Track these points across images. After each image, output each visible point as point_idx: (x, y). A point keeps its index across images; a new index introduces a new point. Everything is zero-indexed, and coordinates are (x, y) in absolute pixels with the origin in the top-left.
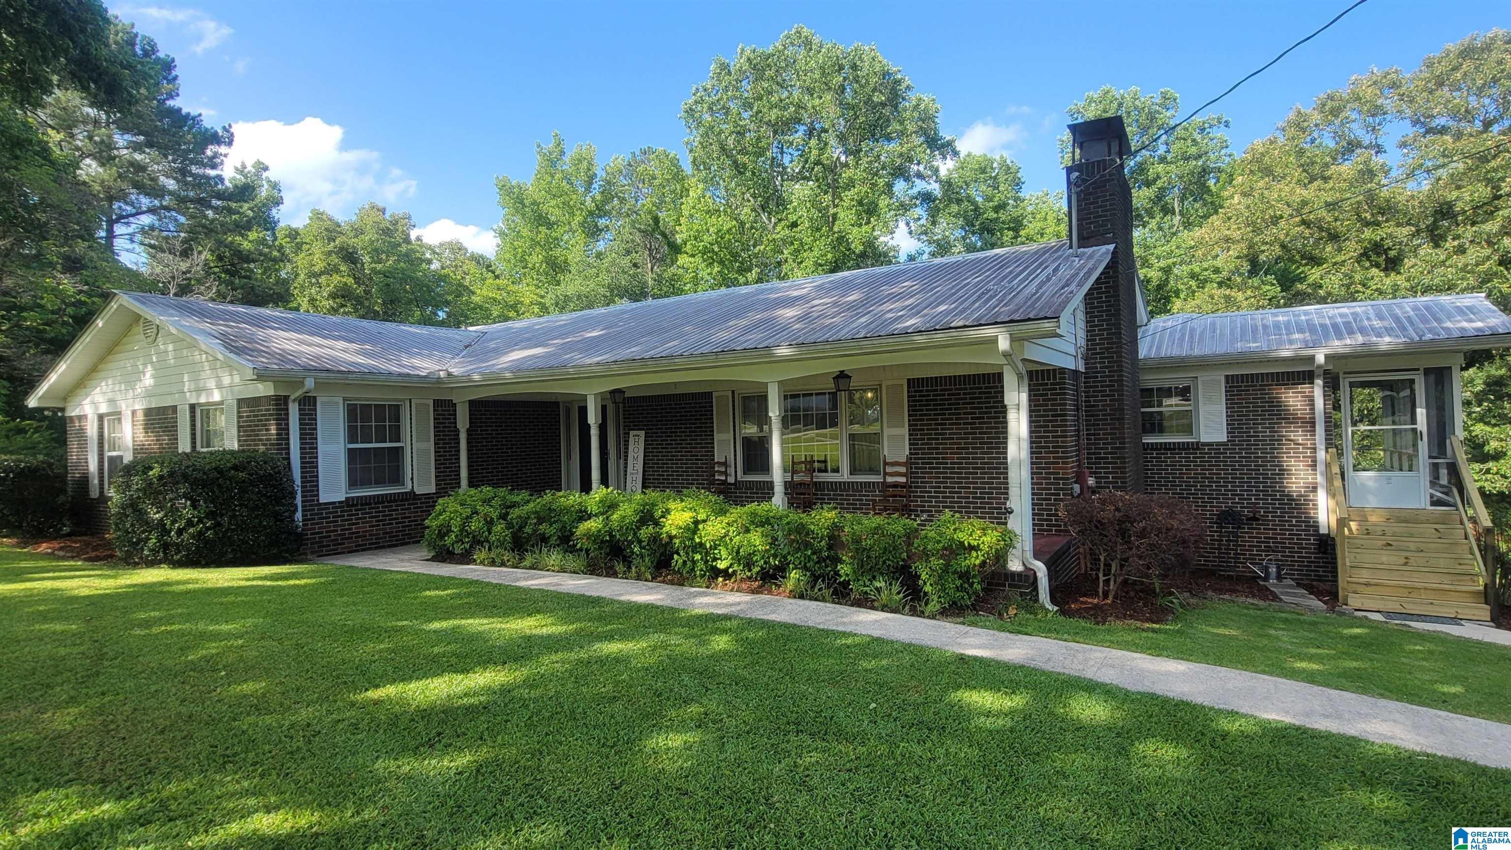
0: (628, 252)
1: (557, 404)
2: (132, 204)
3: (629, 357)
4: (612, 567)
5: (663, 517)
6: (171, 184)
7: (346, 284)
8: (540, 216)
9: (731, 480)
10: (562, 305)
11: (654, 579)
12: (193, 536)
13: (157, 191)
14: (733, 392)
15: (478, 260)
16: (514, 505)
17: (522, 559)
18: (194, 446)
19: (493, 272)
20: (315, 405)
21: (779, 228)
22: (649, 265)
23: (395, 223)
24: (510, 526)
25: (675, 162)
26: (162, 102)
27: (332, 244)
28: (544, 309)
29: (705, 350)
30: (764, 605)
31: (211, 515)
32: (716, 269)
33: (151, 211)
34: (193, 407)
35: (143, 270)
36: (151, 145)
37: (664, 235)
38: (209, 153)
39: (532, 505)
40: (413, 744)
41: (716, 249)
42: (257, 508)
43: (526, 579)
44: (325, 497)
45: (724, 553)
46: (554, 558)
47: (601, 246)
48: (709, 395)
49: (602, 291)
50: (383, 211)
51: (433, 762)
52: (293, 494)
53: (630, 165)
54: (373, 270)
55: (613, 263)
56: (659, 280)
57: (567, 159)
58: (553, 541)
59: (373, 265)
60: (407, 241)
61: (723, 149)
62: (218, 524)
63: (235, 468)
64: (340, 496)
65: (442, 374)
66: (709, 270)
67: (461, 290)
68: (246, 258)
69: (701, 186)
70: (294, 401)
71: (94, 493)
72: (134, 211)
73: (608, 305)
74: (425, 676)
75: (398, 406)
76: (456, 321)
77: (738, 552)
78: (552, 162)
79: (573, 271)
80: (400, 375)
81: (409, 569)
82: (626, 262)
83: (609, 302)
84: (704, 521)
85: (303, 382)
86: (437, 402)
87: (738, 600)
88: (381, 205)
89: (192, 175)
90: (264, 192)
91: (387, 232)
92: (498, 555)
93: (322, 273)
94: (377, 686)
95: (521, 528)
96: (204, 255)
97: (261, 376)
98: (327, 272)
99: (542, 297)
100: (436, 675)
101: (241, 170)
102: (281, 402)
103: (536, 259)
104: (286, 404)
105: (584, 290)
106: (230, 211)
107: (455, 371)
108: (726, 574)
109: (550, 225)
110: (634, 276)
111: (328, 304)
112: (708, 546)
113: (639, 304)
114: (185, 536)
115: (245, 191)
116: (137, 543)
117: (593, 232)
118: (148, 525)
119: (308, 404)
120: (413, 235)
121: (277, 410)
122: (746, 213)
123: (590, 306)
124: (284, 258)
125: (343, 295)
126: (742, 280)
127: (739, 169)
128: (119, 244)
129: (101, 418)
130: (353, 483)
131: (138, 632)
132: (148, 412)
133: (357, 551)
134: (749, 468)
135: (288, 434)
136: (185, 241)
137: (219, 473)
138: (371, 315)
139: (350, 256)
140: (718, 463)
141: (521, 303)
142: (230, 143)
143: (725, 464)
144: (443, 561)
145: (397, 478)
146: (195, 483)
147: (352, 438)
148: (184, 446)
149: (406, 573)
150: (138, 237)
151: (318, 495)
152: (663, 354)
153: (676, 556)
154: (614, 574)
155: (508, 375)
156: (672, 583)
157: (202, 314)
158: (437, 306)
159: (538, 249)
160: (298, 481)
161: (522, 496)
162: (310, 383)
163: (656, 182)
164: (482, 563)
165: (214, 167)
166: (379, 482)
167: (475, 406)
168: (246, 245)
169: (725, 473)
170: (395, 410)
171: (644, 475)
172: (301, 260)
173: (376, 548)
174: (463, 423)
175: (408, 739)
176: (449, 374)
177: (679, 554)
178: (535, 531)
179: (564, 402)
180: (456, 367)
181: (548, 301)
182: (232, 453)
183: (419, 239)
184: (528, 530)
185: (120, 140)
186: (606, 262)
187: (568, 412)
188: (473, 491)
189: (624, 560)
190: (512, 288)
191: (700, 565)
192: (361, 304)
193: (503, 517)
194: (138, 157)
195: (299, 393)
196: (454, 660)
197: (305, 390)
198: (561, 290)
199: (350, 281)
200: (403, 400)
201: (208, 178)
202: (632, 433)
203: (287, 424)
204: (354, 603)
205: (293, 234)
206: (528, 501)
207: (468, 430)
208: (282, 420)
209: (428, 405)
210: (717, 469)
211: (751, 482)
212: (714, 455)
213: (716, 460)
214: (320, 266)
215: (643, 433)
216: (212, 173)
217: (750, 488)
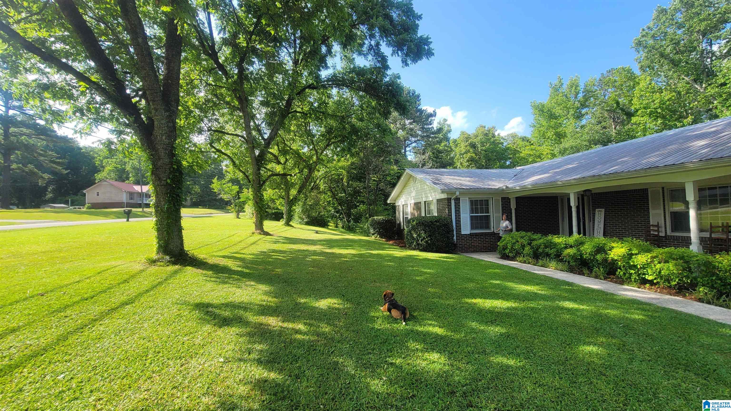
0: (600, 122)
1: (557, 197)
2: (410, 141)
3: (592, 175)
4: (582, 271)
5: (610, 250)
6: (420, 133)
7: (472, 156)
8: (551, 115)
9: (662, 234)
10: (563, 152)
11: (605, 279)
12: (425, 242)
13: (416, 136)
14: (663, 188)
15: (524, 139)
16: (534, 240)
17: (537, 262)
18: (425, 214)
19: (530, 142)
20: (459, 200)
21: (709, 90)
22: (613, 127)
23: (489, 131)
24: (532, 248)
25: (629, 71)
26: (417, 108)
27: (468, 142)
28: (554, 156)
29: (638, 168)
30: (676, 302)
31: (430, 236)
33: (415, 142)
34: (425, 202)
35: (414, 160)
36: (414, 122)
37: (622, 110)
38: (429, 120)
39: (542, 240)
40: (485, 321)
41: (660, 111)
42: (442, 234)
43: (538, 271)
44: (463, 232)
45: (650, 271)
46: (553, 264)
47: (584, 122)
48: (646, 190)
49: (585, 143)
50: (484, 127)
51: (492, 328)
52: (453, 231)
53: (600, 80)
54: (482, 150)
55: (591, 129)
56: (619, 133)
57: (565, 86)
58: (552, 256)
59: (482, 148)
60: (494, 136)
61: (662, 55)
62: (431, 239)
63: (436, 221)
64: (468, 232)
65: (504, 187)
66: (654, 123)
67: (516, 152)
68: (440, 152)
69: (648, 78)
70: (453, 199)
71: (402, 228)
72: (411, 143)
73: (588, 149)
74: (492, 299)
75: (488, 200)
76: (513, 165)
77: (660, 272)
78: (556, 90)
79: (569, 136)
80: (488, 189)
81: (491, 260)
82: (599, 127)
83: (588, 147)
84: (636, 254)
85: (455, 193)
86: (503, 199)
87: (658, 297)
88: (484, 125)
89: (425, 128)
90: (445, 129)
91: (486, 135)
92: (527, 259)
93: (464, 153)
94: (476, 298)
95: (537, 249)
96: (429, 153)
97: (443, 192)
98: (466, 153)
99: (553, 150)
100: (496, 299)
101: (439, 123)
102: (449, 200)
103: (550, 134)
104: (451, 200)
105: (575, 144)
106: (436, 138)
107: (510, 186)
108: (651, 283)
109: (556, 118)
110: (603, 134)
111: (466, 164)
112: (639, 267)
113: (605, 147)
114: (423, 242)
115: (440, 130)
117: (579, 116)
118: (414, 239)
119: (457, 200)
120: (496, 134)
121: (448, 202)
122: (681, 86)
123: (578, 151)
124: (452, 150)
125: (471, 160)
126: (679, 124)
127: (675, 64)
128: (408, 153)
129: (403, 205)
130: (472, 228)
131: (410, 268)
132: (414, 204)
134: (674, 228)
135: (451, 211)
136: (424, 150)
138: (480, 167)
139: (473, 146)
140: (652, 225)
141: (542, 154)
142: (435, 116)
143: (658, 226)
144: (505, 259)
145: (488, 227)
146: (425, 226)
147: (472, 212)
148: (423, 215)
149: (490, 262)
150: (412, 151)
151: (461, 232)
152: (611, 172)
153: (619, 270)
154: (583, 274)
155: (530, 187)
156: (616, 282)
157: (427, 173)
158: (506, 160)
159: (551, 129)
160: (454, 227)
161: (536, 236)
162: (457, 193)
163: (617, 84)
164: (520, 262)
165: (431, 125)
166: (481, 228)
167: (518, 199)
168: (441, 148)
169: (658, 231)
170: (487, 202)
171: (604, 230)
172: (457, 150)
174: (513, 206)
175: (484, 318)
176: (507, 187)
177: (621, 269)
178: (543, 251)
179: (560, 196)
180: (511, 184)
181: (556, 152)
182: (435, 217)
183: (499, 135)
184: (540, 250)
185: (407, 122)
186: (586, 130)
187: (562, 200)
188: (517, 233)
189: (588, 269)
190: (539, 148)
191: (634, 276)
192: (478, 163)
193: (530, 244)
194: (411, 126)
195: (454, 197)
196: (504, 295)
197: (456, 196)
198: (562, 146)
199: (474, 155)
200: (490, 198)
201: (429, 128)
202: (597, 210)
203: (451, 207)
204: (471, 270)
205: (455, 141)
206: (541, 238)
207: (515, 209)
208: (449, 206)
209: (499, 200)
210: (651, 228)
211: (677, 236)
212: (650, 221)
213: (651, 224)
214: (464, 151)
215: (603, 210)
216: (431, 126)
217: (677, 240)
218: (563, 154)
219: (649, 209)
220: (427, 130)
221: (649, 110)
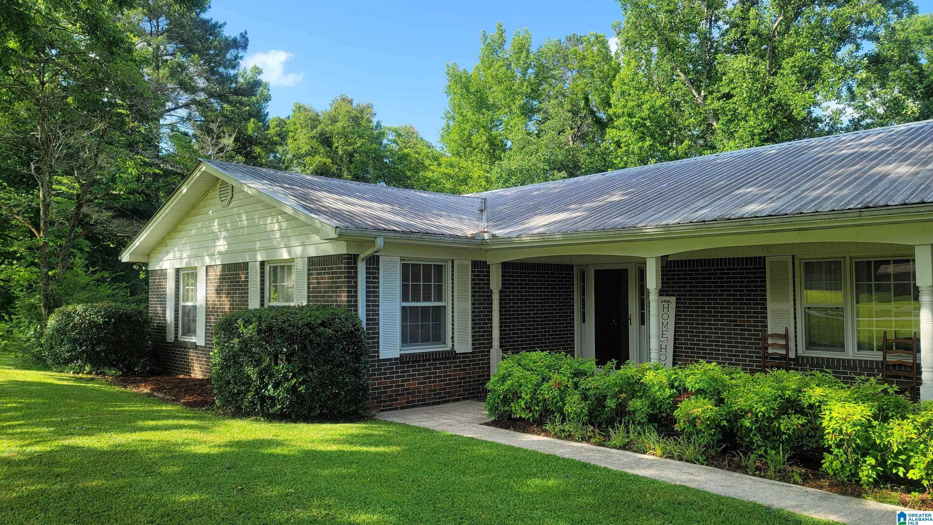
1: (570, 267)
2: (173, 100)
7: (325, 164)
8: (482, 100)
9: (792, 355)
12: (287, 391)
13: (192, 89)
14: (793, 258)
18: (262, 299)
20: (378, 264)
21: (709, 101)
23: (362, 112)
26: (199, 15)
27: (315, 131)
32: (648, 142)
33: (187, 105)
34: (262, 264)
38: (228, 56)
39: (613, 376)
41: (648, 124)
44: (384, 354)
48: (761, 260)
49: (541, 165)
50: (351, 102)
54: (345, 152)
57: (508, 47)
59: (345, 147)
60: (370, 126)
62: (309, 380)
63: (302, 322)
64: (395, 353)
65: (486, 236)
66: (640, 144)
69: (632, 64)
70: (363, 259)
71: (171, 338)
72: (173, 107)
75: (441, 266)
78: (493, 50)
85: (374, 242)
86: (474, 264)
88: (350, 97)
89: (218, 74)
90: (260, 90)
91: (355, 120)
92: (576, 429)
93: (307, 155)
95: (600, 402)
97: (342, 235)
98: (310, 154)
101: (252, 70)
102: (352, 259)
103: (480, 138)
104: (355, 262)
105: (525, 164)
114: (281, 390)
115: (250, 88)
116: (238, 394)
117: (530, 113)
119: (373, 262)
120: (375, 121)
121: (349, 268)
129: (178, 272)
130: (405, 341)
132: (225, 267)
133: (408, 407)
135: (356, 292)
137: (311, 328)
139: (327, 141)
140: (772, 335)
142: (245, 47)
143: (786, 336)
144: (505, 427)
145: (438, 338)
146: (291, 339)
147: (405, 298)
148: (254, 301)
151: (378, 352)
159: (481, 130)
162: (380, 242)
164: (557, 435)
165: (234, 67)
166: (425, 340)
167: (507, 268)
169: (787, 347)
170: (439, 269)
173: (423, 405)
174: (496, 284)
179: (579, 265)
181: (493, 176)
183: (378, 124)
187: (583, 275)
193: (575, 386)
195: (369, 252)
197: (375, 250)
199: (328, 161)
200: (447, 261)
201: (228, 76)
203: (356, 282)
205: (281, 123)
208: (352, 276)
209: (468, 266)
210: (770, 341)
211: (818, 358)
212: (766, 326)
213: (769, 332)
214: (305, 148)
215: (673, 299)
216: (232, 72)
217: (849, 368)
218: (506, 181)
219: (766, 300)
220: (224, 80)
221: (635, 120)
